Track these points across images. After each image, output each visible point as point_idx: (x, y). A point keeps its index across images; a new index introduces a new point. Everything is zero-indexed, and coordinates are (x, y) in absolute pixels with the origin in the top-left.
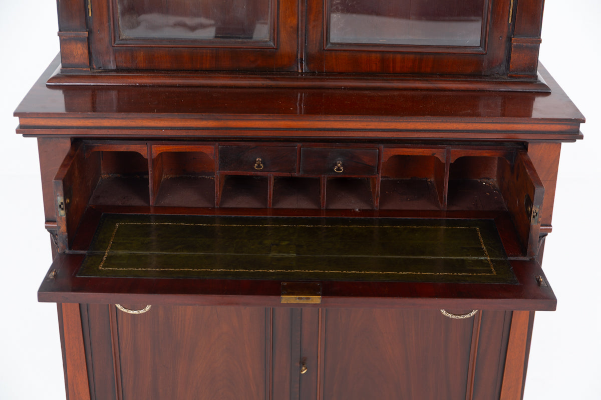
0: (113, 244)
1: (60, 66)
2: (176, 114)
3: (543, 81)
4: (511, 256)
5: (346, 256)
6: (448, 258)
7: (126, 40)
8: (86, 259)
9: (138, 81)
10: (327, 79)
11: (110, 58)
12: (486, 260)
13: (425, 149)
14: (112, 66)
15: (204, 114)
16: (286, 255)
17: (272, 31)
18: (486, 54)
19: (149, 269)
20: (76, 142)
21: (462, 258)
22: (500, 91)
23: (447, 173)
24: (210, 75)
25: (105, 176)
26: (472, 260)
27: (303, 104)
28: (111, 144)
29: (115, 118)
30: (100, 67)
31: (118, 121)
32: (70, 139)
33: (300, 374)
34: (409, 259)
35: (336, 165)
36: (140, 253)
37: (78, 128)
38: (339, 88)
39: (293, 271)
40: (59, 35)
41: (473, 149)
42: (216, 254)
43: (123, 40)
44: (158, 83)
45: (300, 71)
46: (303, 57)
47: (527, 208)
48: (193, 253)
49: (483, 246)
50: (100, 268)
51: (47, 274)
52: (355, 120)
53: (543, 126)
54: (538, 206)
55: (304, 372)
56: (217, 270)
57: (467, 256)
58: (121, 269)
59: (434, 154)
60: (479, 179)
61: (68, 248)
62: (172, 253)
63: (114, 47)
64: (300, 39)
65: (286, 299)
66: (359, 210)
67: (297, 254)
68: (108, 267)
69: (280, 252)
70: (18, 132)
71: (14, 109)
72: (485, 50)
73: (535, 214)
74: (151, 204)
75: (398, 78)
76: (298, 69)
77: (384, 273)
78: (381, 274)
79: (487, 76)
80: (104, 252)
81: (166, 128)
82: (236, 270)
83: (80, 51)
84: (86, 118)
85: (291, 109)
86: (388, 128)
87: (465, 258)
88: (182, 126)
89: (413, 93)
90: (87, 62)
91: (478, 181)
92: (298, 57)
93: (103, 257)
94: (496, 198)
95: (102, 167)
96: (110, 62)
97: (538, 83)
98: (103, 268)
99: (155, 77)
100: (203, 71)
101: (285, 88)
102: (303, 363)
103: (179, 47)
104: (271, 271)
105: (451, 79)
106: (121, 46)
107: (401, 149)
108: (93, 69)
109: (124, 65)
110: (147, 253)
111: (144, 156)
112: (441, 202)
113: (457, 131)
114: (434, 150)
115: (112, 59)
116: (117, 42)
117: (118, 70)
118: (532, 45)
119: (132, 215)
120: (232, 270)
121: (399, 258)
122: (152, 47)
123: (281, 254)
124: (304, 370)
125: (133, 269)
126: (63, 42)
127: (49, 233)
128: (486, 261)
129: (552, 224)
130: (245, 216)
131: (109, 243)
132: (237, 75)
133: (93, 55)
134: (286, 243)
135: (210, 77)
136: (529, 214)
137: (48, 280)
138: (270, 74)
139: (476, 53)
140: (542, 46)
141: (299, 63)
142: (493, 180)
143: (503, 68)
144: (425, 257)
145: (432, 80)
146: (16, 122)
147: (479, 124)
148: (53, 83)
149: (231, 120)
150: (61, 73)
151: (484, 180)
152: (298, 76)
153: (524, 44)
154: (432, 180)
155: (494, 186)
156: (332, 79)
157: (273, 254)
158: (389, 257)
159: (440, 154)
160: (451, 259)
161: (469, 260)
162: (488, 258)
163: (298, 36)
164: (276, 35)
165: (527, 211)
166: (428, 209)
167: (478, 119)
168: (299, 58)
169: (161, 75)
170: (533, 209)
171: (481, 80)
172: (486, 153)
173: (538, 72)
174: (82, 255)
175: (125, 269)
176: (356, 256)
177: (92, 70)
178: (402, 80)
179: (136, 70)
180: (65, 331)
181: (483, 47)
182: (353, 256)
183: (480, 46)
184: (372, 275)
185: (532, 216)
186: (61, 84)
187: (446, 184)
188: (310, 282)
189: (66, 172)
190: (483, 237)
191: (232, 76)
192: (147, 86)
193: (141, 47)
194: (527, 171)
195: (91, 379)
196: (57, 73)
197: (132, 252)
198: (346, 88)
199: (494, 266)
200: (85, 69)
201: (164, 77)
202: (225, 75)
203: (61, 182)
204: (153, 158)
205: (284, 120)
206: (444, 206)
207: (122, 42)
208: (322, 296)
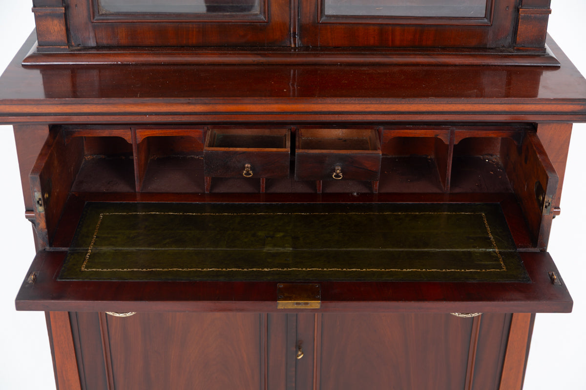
0: (97, 239)
1: (36, 43)
2: (161, 98)
3: (552, 54)
4: (521, 247)
5: (345, 249)
6: (454, 250)
7: (106, 15)
8: (68, 258)
9: (119, 60)
10: (322, 54)
11: (89, 35)
12: (495, 252)
13: (428, 131)
14: (92, 43)
15: (191, 98)
16: (281, 250)
17: (263, 3)
18: (492, 25)
19: (135, 270)
20: (54, 129)
21: (469, 250)
22: (506, 66)
23: (450, 155)
24: (197, 52)
25: (88, 158)
26: (480, 253)
27: (296, 83)
28: (93, 129)
29: (96, 104)
30: (80, 45)
31: (98, 107)
32: (48, 126)
33: (296, 359)
34: (413, 252)
35: (334, 170)
36: (125, 249)
37: (55, 114)
38: (335, 64)
39: (289, 269)
40: (33, 11)
41: (479, 130)
42: (207, 249)
43: (102, 15)
44: (142, 61)
45: (293, 46)
46: (296, 30)
47: (538, 196)
48: (182, 249)
49: (491, 236)
50: (83, 269)
51: (25, 278)
52: (354, 102)
53: (555, 106)
54: (551, 196)
55: (300, 357)
56: (209, 269)
57: (474, 247)
58: (105, 270)
59: (438, 135)
60: (481, 155)
61: (48, 245)
62: (160, 249)
63: (93, 22)
64: (292, 12)
65: (283, 304)
66: (357, 194)
67: (292, 247)
68: (91, 267)
69: (275, 246)
72: (490, 22)
73: (547, 204)
74: (137, 190)
75: (397, 53)
76: (291, 44)
77: (387, 270)
78: (383, 271)
79: (492, 49)
80: (87, 249)
81: (151, 114)
82: (228, 270)
84: (65, 104)
85: (285, 90)
86: (388, 110)
87: (472, 250)
88: (168, 111)
89: (414, 68)
90: (64, 39)
91: (481, 158)
92: (290, 31)
93: (86, 255)
94: (500, 177)
95: (85, 148)
96: (90, 39)
97: (546, 56)
98: (86, 270)
99: (140, 54)
100: (189, 46)
101: (277, 65)
102: (299, 347)
103: (163, 22)
104: (266, 269)
105: (454, 53)
106: (100, 21)
107: (402, 131)
108: (72, 46)
109: (105, 42)
110: (133, 249)
111: (128, 141)
112: (444, 186)
113: (462, 112)
114: (437, 131)
115: (92, 35)
116: (96, 18)
117: (98, 47)
118: (541, 15)
119: (117, 203)
120: (224, 269)
121: (402, 251)
122: (134, 22)
123: (276, 249)
124: (300, 355)
125: (119, 270)
126: (38, 18)
127: (30, 223)
128: (495, 254)
129: (560, 207)
130: (237, 203)
131: (93, 238)
132: (226, 52)
133: (72, 33)
134: (281, 234)
135: (197, 54)
136: (541, 204)
137: (27, 286)
138: (261, 50)
139: (482, 24)
140: (551, 17)
141: (292, 37)
142: (496, 157)
143: (509, 40)
144: (429, 250)
145: (434, 54)
147: (486, 105)
148: (29, 63)
149: (220, 104)
150: (38, 51)
151: (487, 156)
152: (290, 51)
153: (532, 15)
154: (433, 157)
155: (497, 164)
156: (327, 54)
157: (268, 249)
158: (391, 250)
159: (443, 135)
160: (457, 252)
161: (476, 253)
162: (497, 250)
163: (290, 8)
164: (266, 8)
165: (539, 200)
166: (430, 191)
167: (486, 100)
168: (292, 32)
169: (145, 52)
170: (545, 199)
171: (486, 53)
172: (491, 134)
173: (546, 45)
174: (63, 252)
175: (109, 270)
176: (356, 249)
177: (71, 48)
178: (402, 55)
179: (118, 47)
180: (51, 320)
181: (489, 18)
182: (353, 249)
183: (485, 17)
184: (373, 273)
185: (544, 207)
186: (38, 63)
187: (449, 167)
188: (308, 283)
189: (44, 164)
190: (489, 224)
191: (220, 52)
192: (129, 65)
193: (122, 22)
194: (538, 156)
195: (81, 366)
196: (33, 52)
197: (117, 248)
198: (342, 64)
199: (503, 260)
200: (63, 47)
201: (147, 54)
202: (213, 52)
203: (37, 177)
204: (138, 143)
205: (277, 103)
206: (447, 188)
207: (102, 18)
208: (321, 301)
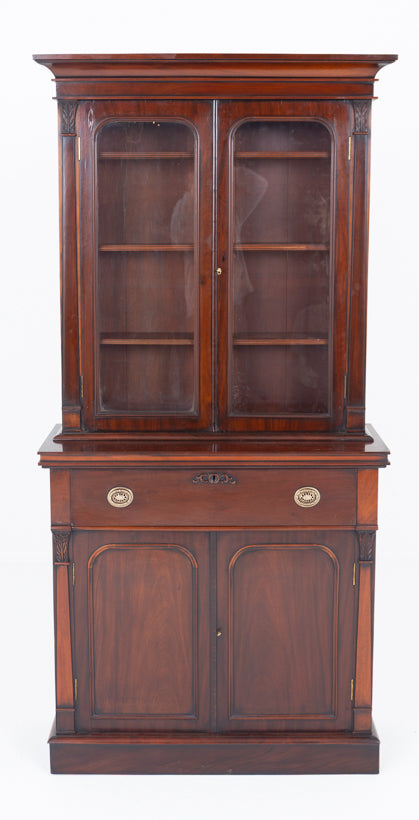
1: (62, 428)
7: (104, 412)
9: (111, 438)
10: (231, 435)
18: (332, 418)
27: (216, 448)
30: (87, 430)
38: (238, 440)
43: (102, 412)
44: (124, 439)
45: (214, 431)
46: (215, 422)
63: (96, 416)
64: (213, 411)
70: (39, 464)
71: (38, 450)
72: (331, 415)
75: (276, 434)
76: (212, 430)
79: (333, 432)
83: (75, 419)
90: (79, 425)
96: (93, 426)
97: (365, 435)
99: (122, 435)
100: (152, 431)
101: (205, 441)
102: (218, 630)
105: (309, 434)
109: (102, 428)
116: (98, 413)
118: (360, 411)
126: (64, 413)
132: (174, 434)
133: (83, 421)
138: (195, 433)
139: (325, 417)
141: (213, 426)
146: (39, 458)
148: (57, 440)
150: (62, 433)
152: (213, 434)
153: (355, 411)
156: (234, 435)
163: (212, 408)
164: (199, 409)
168: (213, 423)
169: (126, 433)
171: (329, 434)
177: (82, 430)
181: (329, 413)
186: (61, 440)
192: (117, 440)
196: (59, 433)
198: (242, 440)
200: (78, 430)
